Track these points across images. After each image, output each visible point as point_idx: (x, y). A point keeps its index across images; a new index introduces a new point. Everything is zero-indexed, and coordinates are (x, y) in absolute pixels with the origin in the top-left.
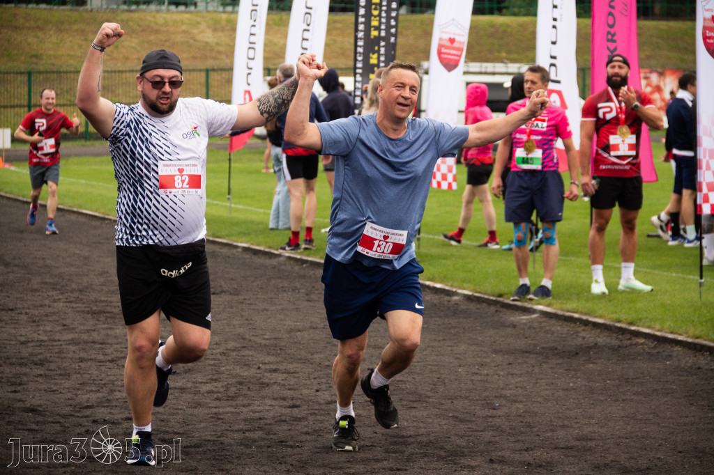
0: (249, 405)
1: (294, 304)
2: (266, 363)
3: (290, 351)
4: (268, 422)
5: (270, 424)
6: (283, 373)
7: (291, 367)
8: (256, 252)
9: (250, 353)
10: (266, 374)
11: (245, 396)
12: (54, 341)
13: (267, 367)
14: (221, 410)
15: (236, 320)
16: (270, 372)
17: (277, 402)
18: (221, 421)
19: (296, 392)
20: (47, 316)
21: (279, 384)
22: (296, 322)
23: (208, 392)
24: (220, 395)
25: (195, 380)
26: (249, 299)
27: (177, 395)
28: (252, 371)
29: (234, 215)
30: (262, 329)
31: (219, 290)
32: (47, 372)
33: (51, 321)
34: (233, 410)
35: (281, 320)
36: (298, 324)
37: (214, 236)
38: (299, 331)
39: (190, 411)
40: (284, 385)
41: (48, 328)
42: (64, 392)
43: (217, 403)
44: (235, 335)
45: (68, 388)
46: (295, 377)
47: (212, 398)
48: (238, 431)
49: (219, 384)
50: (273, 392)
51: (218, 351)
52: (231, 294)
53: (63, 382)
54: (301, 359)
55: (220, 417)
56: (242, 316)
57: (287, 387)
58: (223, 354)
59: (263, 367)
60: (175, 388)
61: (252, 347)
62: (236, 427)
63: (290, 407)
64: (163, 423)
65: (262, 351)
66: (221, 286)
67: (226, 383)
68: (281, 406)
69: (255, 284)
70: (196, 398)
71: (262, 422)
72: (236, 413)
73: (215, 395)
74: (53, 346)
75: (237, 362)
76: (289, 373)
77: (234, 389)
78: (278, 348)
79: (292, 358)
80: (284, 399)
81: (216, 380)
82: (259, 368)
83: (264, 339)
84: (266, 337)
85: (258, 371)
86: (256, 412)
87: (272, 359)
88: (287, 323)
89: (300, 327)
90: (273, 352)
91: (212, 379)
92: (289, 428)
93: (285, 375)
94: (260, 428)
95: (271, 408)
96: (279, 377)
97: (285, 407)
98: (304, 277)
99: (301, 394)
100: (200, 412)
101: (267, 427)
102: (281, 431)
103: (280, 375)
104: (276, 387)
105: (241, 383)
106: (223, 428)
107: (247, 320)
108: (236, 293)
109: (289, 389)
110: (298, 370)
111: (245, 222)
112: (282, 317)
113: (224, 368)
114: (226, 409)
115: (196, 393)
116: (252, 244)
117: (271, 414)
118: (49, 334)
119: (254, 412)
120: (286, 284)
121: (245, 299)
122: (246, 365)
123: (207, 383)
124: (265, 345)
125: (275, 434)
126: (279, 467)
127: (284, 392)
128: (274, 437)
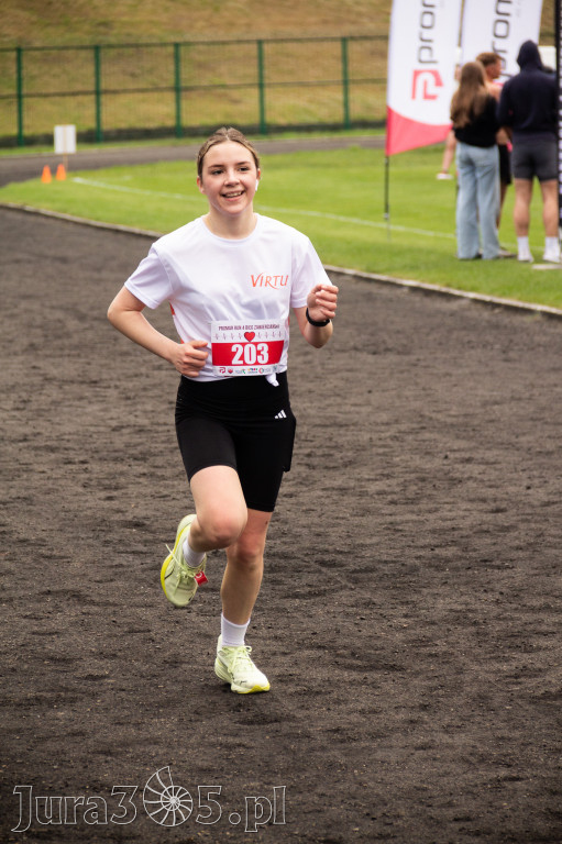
0: (436, 510)
1: (487, 365)
2: (455, 451)
3: (486, 433)
4: (464, 533)
5: (467, 537)
6: (479, 463)
7: (490, 455)
8: (428, 293)
9: (432, 436)
10: (457, 466)
11: (430, 497)
12: (158, 424)
13: (457, 455)
14: (398, 518)
15: (410, 390)
16: (462, 462)
17: (474, 505)
18: (400, 534)
19: (499, 490)
20: (145, 389)
21: (475, 480)
22: (493, 391)
23: (379, 493)
24: (395, 497)
25: (359, 476)
26: (425, 360)
27: (335, 498)
28: (438, 462)
29: (395, 241)
30: (446, 402)
31: (382, 347)
32: (152, 470)
33: (152, 397)
34: (414, 517)
35: (471, 389)
36: (495, 393)
37: (369, 270)
38: (496, 403)
39: (357, 520)
40: (482, 481)
41: (149, 407)
42: (178, 497)
43: (392, 508)
44: (410, 411)
45: (184, 492)
46: (496, 469)
47: (385, 501)
48: (423, 547)
49: (393, 482)
50: (468, 491)
51: (388, 434)
52: (399, 353)
53: (176, 483)
54: (502, 444)
55: (397, 527)
56: (417, 384)
57: (487, 483)
58: (394, 438)
59: (451, 456)
60: (333, 489)
61: (434, 427)
62: (422, 542)
63: (492, 512)
64: (320, 539)
65: (448, 432)
66: (384, 342)
67: (402, 480)
68: (481, 511)
69: (431, 338)
70: (363, 501)
71: (456, 533)
72: (419, 521)
73: (389, 498)
74: (157, 432)
75: (415, 450)
76: (487, 463)
77: (415, 488)
78: (469, 429)
79: (489, 442)
80: (484, 500)
81: (388, 476)
82: (446, 457)
83: (450, 416)
84: (452, 413)
85: (445, 462)
86: (447, 520)
87: (462, 444)
88: (480, 392)
89: (498, 398)
90: (464, 434)
91: (383, 475)
92: (494, 541)
93: (483, 467)
94: (454, 543)
95: (467, 513)
96: (475, 469)
97: (486, 512)
98: (497, 326)
99: (507, 493)
100: (370, 521)
101: (464, 540)
102: (484, 545)
103: (476, 467)
104: (471, 484)
105: (423, 480)
106: (404, 544)
107: (424, 389)
108: (405, 351)
109: (491, 487)
110: (500, 458)
111: (410, 250)
112: (471, 384)
113: (398, 459)
114: (404, 516)
115: (362, 494)
116: (423, 281)
117: (468, 522)
118: (150, 415)
119: (445, 520)
120: (473, 337)
121: (418, 360)
122: (427, 453)
123: (376, 480)
124: (452, 425)
125: (475, 550)
126: (483, 596)
127: (483, 490)
128: (474, 554)
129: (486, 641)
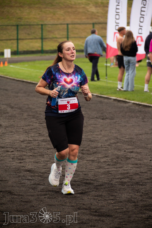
0: (122, 167)
1: (137, 123)
2: (127, 149)
3: (137, 144)
4: (131, 174)
7: (139, 150)
8: (119, 101)
9: (120, 145)
10: (128, 154)
11: (120, 163)
14: (110, 170)
15: (113, 130)
16: (130, 153)
17: (134, 166)
18: (110, 174)
19: (142, 161)
22: (139, 131)
23: (104, 162)
24: (109, 163)
25: (98, 157)
26: (118, 121)
27: (90, 163)
28: (122, 153)
29: (109, 85)
30: (125, 134)
34: (115, 169)
37: (101, 94)
38: (140, 135)
39: (97, 170)
40: (136, 158)
41: (32, 135)
43: (108, 167)
44: (114, 137)
45: (43, 161)
46: (140, 155)
48: (118, 179)
49: (109, 158)
50: (132, 162)
51: (107, 144)
52: (110, 119)
53: (41, 158)
54: (142, 147)
55: (110, 172)
56: (116, 129)
58: (109, 145)
59: (127, 151)
60: (90, 160)
61: (121, 142)
62: (117, 177)
64: (86, 176)
65: (125, 144)
66: (106, 116)
67: (111, 158)
68: (136, 167)
69: (120, 115)
70: (99, 164)
71: (128, 174)
72: (117, 171)
73: (107, 163)
75: (115, 149)
76: (138, 153)
78: (132, 142)
79: (138, 147)
80: (137, 164)
81: (107, 157)
82: (125, 151)
83: (126, 138)
86: (125, 170)
87: (130, 147)
88: (135, 131)
89: (141, 133)
90: (131, 144)
91: (105, 156)
92: (140, 177)
93: (136, 154)
94: (128, 177)
95: (131, 168)
98: (140, 111)
99: (144, 162)
100: (101, 170)
101: (130, 176)
102: (137, 178)
103: (134, 154)
104: (133, 159)
105: (118, 158)
106: (112, 177)
107: (118, 130)
108: (112, 119)
109: (139, 160)
110: (142, 152)
112: (133, 129)
113: (110, 151)
114: (112, 169)
115: (99, 162)
116: (118, 97)
117: (132, 171)
120: (133, 115)
121: (116, 121)
122: (119, 150)
123: (103, 158)
124: (127, 141)
125: (134, 180)
126: (137, 194)
127: (136, 161)
128: (134, 181)
129: (137, 208)
